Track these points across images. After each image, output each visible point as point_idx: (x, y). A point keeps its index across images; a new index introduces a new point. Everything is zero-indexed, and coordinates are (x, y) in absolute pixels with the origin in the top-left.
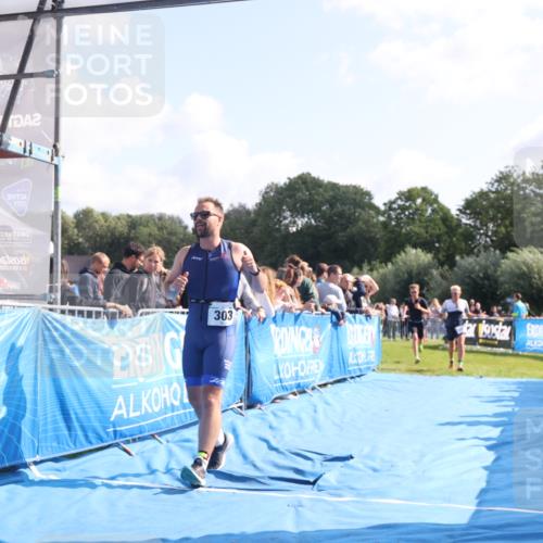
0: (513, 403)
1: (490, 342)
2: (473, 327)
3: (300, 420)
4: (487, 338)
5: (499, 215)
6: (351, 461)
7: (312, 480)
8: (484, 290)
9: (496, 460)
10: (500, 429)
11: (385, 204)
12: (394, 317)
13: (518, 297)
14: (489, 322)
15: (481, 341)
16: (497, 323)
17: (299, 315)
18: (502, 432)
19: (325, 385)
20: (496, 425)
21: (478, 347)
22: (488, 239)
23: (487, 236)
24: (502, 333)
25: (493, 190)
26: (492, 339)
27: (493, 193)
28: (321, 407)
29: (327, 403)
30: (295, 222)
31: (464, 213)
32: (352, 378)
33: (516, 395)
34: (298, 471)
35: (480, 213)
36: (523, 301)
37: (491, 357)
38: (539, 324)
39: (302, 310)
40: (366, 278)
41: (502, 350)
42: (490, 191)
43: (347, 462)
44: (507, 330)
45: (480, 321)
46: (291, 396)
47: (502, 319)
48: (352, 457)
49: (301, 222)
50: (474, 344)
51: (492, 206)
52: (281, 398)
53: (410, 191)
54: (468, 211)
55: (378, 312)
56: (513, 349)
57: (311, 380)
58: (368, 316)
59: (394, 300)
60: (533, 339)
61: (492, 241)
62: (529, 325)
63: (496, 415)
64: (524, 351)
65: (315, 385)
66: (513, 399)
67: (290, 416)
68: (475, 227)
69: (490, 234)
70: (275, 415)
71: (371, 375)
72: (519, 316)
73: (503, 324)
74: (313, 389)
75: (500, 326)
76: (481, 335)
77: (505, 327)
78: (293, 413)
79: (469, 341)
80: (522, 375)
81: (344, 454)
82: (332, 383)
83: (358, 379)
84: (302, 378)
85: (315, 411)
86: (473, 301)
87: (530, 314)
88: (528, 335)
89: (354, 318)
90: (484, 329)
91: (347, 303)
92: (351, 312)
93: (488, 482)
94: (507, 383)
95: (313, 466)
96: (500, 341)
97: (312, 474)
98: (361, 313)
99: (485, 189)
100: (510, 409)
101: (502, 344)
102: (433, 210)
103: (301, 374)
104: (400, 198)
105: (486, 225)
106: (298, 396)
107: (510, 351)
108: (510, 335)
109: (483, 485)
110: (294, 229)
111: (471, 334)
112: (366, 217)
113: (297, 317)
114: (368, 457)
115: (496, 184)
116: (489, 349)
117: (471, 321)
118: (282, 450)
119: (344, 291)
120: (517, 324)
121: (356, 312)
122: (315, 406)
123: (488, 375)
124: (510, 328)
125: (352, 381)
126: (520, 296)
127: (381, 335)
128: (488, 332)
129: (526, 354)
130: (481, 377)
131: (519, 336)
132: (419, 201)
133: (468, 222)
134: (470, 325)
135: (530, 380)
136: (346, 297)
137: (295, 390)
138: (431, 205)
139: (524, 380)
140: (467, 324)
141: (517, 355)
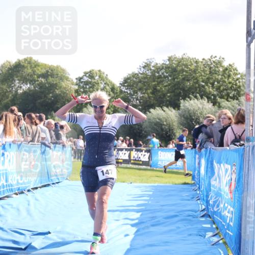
0: (148, 198)
1: (137, 162)
2: (127, 153)
3: (18, 210)
4: (135, 160)
5: (145, 87)
6: (49, 235)
7: (23, 247)
8: (135, 131)
9: (137, 232)
10: (140, 213)
11: (76, 79)
12: (81, 147)
13: (153, 136)
14: (137, 150)
15: (132, 161)
16: (141, 151)
17: (20, 145)
18: (141, 215)
19: (36, 188)
20: (138, 211)
21: (130, 165)
22: (138, 101)
23: (137, 99)
24: (144, 157)
25: (141, 72)
26: (138, 160)
27: (141, 74)
28: (32, 201)
29: (36, 200)
30: (21, 87)
31: (124, 86)
32: (53, 184)
33: (151, 193)
34: (15, 242)
35: (133, 86)
36: (157, 138)
37: (137, 171)
38: (165, 151)
39: (22, 142)
40: (63, 123)
41: (144, 167)
42: (140, 73)
43: (46, 235)
44: (147, 155)
45: (132, 150)
46: (14, 196)
47: (145, 149)
48: (49, 233)
49: (26, 87)
50: (129, 164)
51: (140, 82)
52: (8, 197)
53: (90, 72)
54: (126, 85)
55: (70, 143)
56: (151, 166)
57: (27, 185)
58: (64, 146)
59: (82, 137)
60: (162, 161)
61: (140, 102)
62: (159, 152)
63: (138, 205)
64: (157, 167)
65: (30, 188)
66: (149, 196)
67: (12, 208)
68: (130, 94)
69: (139, 98)
70: (3, 207)
71: (65, 183)
72: (154, 147)
73: (145, 152)
74: (29, 191)
75: (143, 153)
76: (132, 158)
77: (146, 153)
78: (14, 206)
79: (125, 161)
80: (155, 182)
81: (46, 231)
82: (40, 187)
83: (57, 184)
84: (22, 184)
85: (29, 205)
86: (128, 138)
87: (161, 146)
88: (159, 158)
89: (55, 147)
90: (134, 154)
91: (51, 138)
92: (53, 143)
93: (131, 245)
94: (146, 187)
95: (25, 239)
96: (143, 162)
97: (24, 244)
98: (59, 144)
99: (137, 72)
100: (147, 202)
101: (145, 163)
102: (105, 84)
103: (20, 181)
104: (86, 76)
105: (137, 93)
106: (19, 196)
107: (149, 168)
108: (149, 158)
109: (128, 247)
110: (21, 92)
111: (126, 157)
112: (64, 86)
113: (19, 146)
114: (60, 232)
115: (142, 69)
116: (137, 166)
117: (126, 150)
118: (6, 229)
119: (50, 131)
120: (153, 151)
121: (56, 143)
122: (29, 201)
123: (135, 182)
124: (149, 154)
125: (53, 186)
126: (155, 135)
127: (73, 157)
128: (136, 156)
129: (157, 169)
130: (131, 183)
131: (154, 158)
132: (97, 78)
133: (126, 91)
134: (126, 152)
135: (159, 184)
136: (51, 134)
137: (17, 192)
138: (104, 80)
139: (156, 184)
140: (124, 151)
141: (153, 170)
